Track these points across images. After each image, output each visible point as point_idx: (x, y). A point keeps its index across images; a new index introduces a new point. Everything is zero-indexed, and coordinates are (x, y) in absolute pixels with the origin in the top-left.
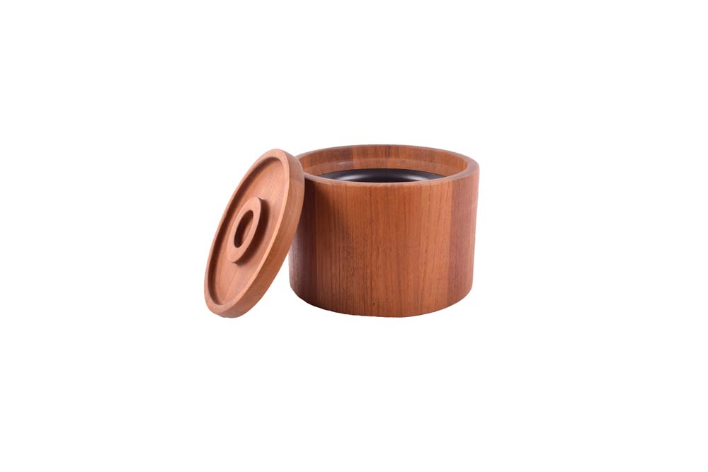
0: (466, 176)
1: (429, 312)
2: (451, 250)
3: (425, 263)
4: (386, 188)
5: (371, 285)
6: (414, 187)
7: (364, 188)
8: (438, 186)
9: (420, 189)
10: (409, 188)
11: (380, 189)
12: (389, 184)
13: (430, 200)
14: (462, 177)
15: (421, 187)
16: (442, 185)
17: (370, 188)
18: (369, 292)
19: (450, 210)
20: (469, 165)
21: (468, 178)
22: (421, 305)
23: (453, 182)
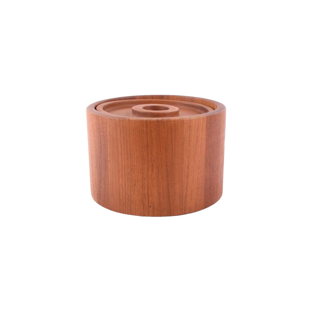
0: (216, 113)
1: (190, 212)
2: (205, 167)
3: (187, 177)
4: (158, 121)
5: (148, 192)
6: (178, 120)
7: (142, 121)
8: (195, 120)
9: (182, 122)
10: (175, 121)
11: (154, 122)
12: (160, 119)
13: (190, 130)
14: (213, 114)
15: (183, 121)
16: (198, 119)
17: (146, 121)
18: (147, 197)
19: (205, 137)
20: (218, 107)
21: (217, 115)
22: (185, 207)
23: (207, 117)
